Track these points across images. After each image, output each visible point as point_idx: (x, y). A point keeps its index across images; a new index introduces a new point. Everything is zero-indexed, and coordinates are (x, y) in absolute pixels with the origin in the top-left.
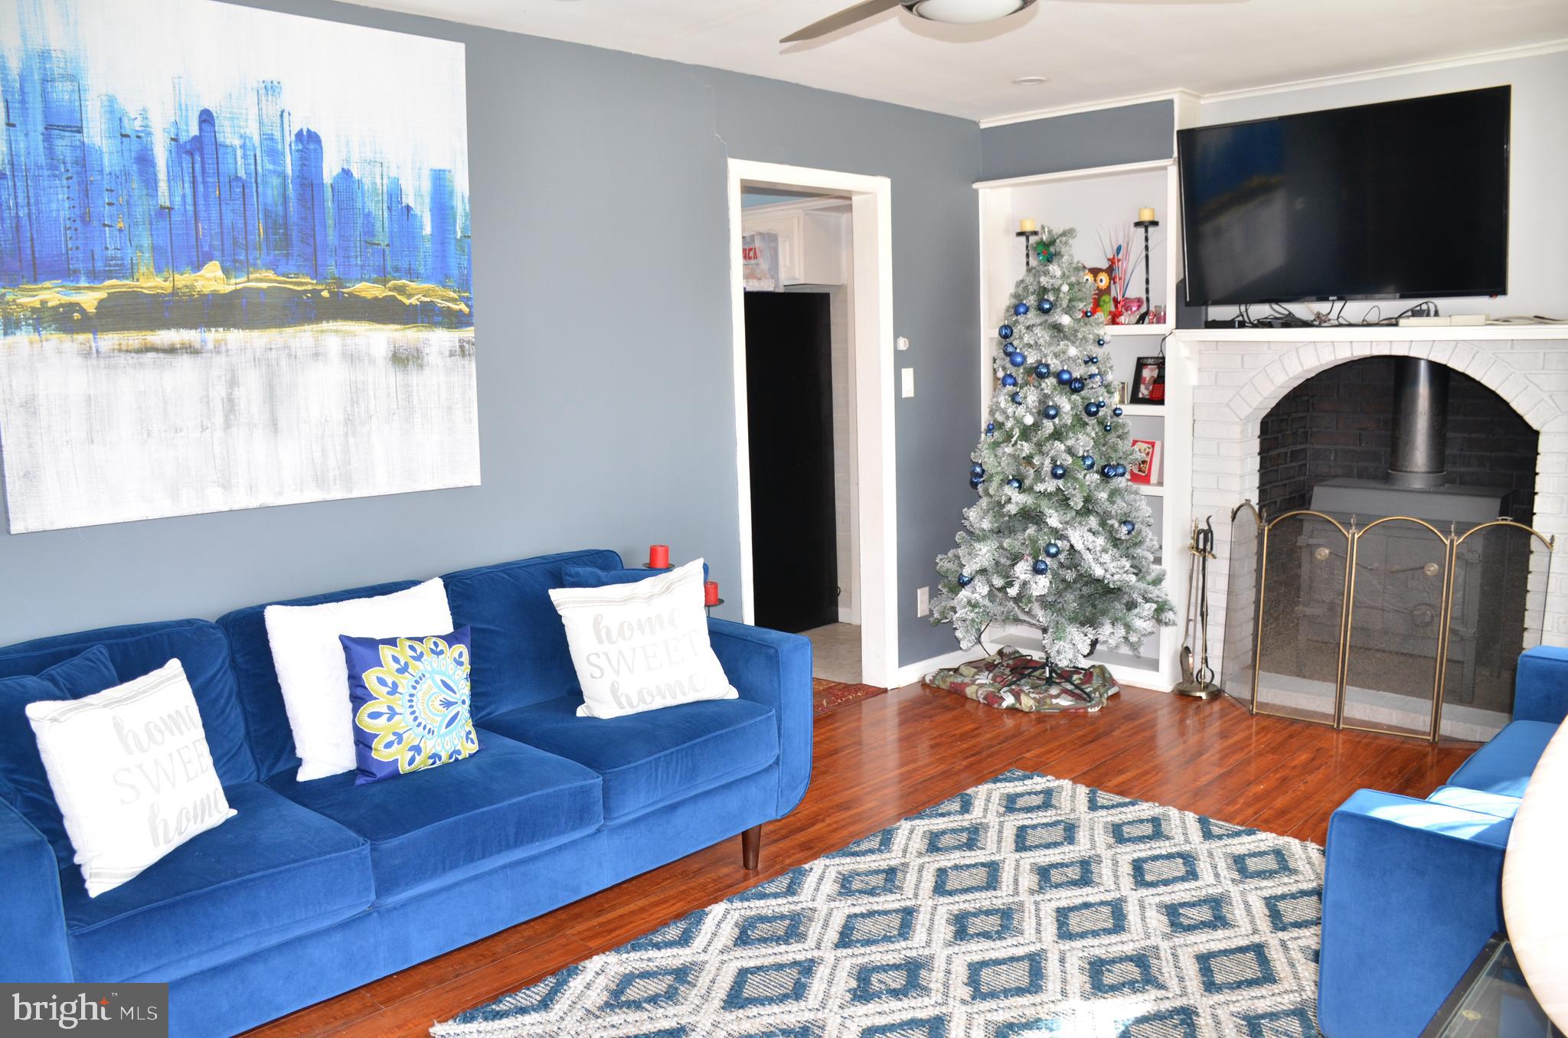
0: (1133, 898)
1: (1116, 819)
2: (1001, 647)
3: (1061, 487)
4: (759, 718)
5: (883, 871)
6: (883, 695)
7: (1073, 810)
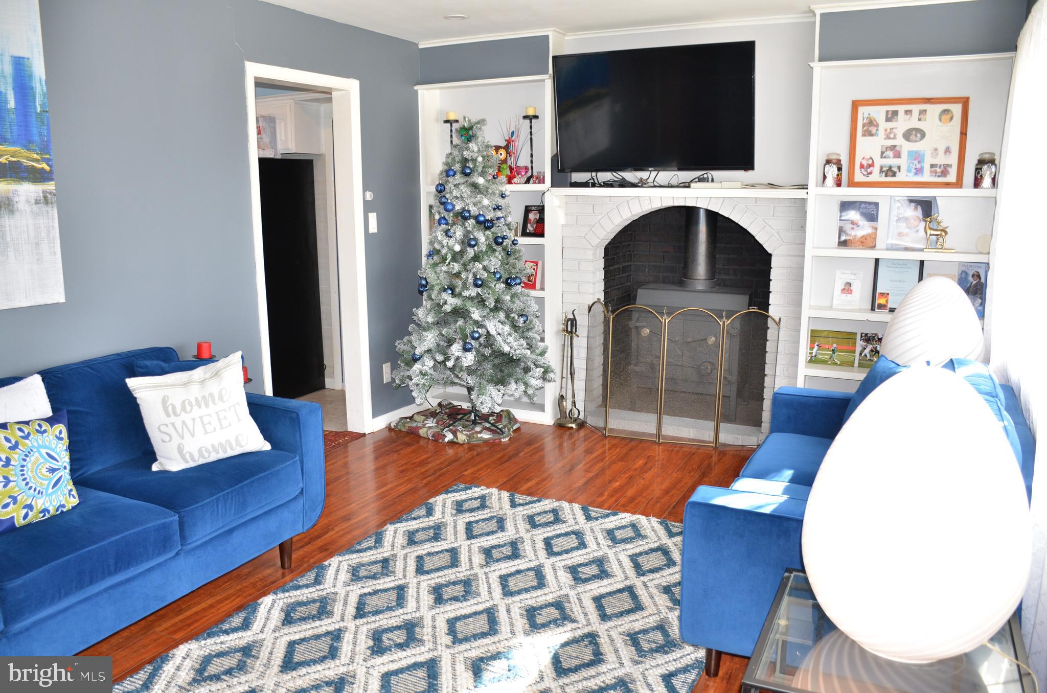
0: (548, 563)
1: (530, 512)
2: (440, 400)
3: (480, 293)
4: (288, 463)
5: (380, 561)
6: (363, 438)
7: (501, 508)
